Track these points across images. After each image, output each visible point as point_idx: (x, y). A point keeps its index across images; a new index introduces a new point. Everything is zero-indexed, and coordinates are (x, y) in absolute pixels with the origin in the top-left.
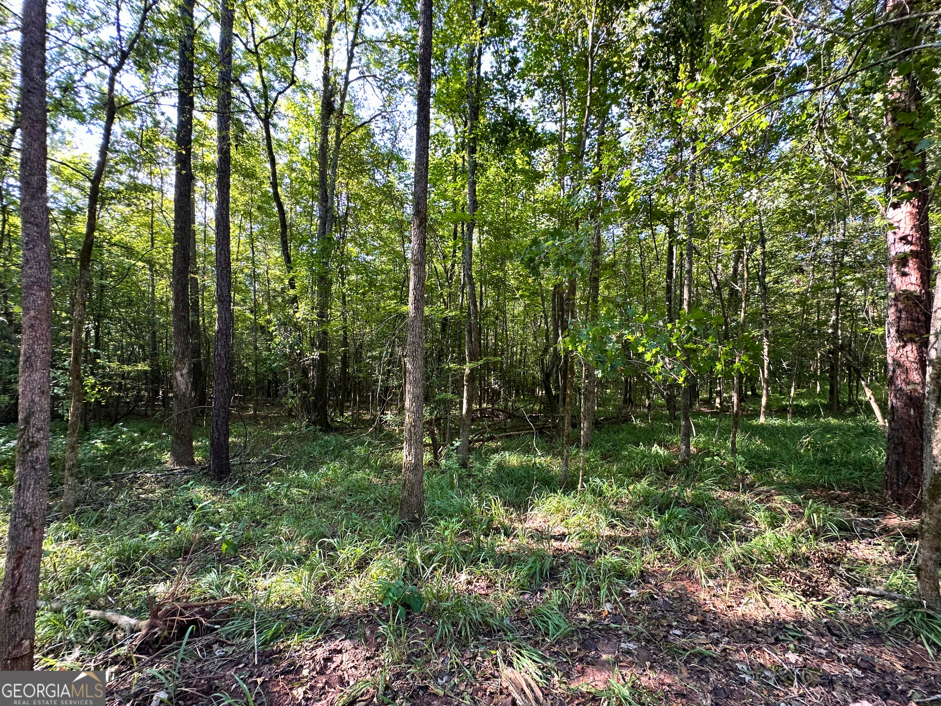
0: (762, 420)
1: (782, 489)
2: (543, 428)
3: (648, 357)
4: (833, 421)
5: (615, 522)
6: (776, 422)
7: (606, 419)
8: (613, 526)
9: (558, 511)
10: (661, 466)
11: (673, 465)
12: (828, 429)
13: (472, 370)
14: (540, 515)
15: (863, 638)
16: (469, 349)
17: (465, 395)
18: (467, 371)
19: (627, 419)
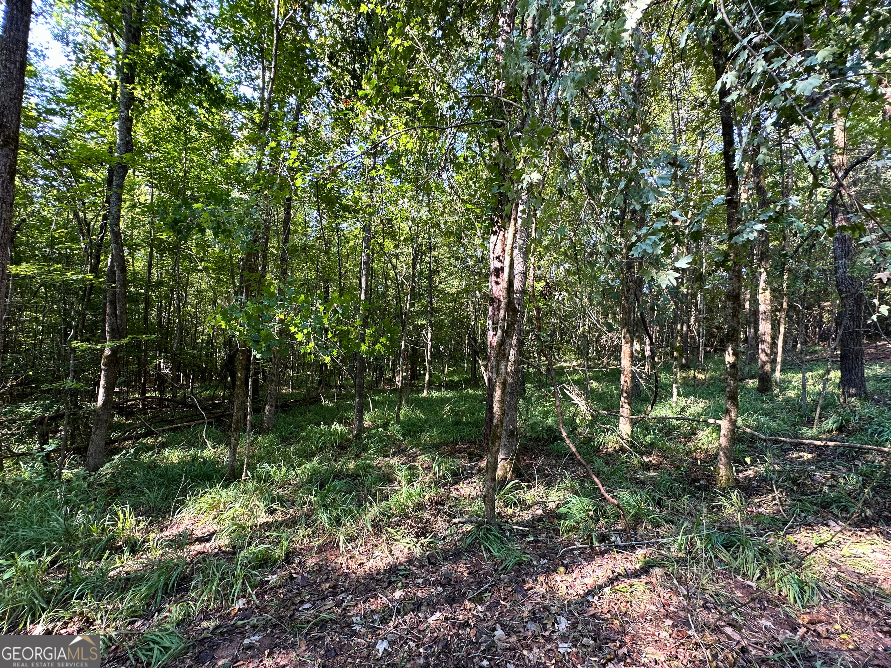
0: (425, 393)
1: (426, 449)
2: (222, 416)
3: (300, 337)
4: (470, 391)
5: (275, 507)
6: (435, 394)
7: (296, 401)
8: (272, 512)
9: (213, 507)
10: (336, 442)
11: (348, 440)
12: (466, 398)
13: (114, 351)
14: (187, 517)
15: (450, 559)
16: (111, 324)
17: (102, 382)
18: (107, 352)
19: (318, 400)
